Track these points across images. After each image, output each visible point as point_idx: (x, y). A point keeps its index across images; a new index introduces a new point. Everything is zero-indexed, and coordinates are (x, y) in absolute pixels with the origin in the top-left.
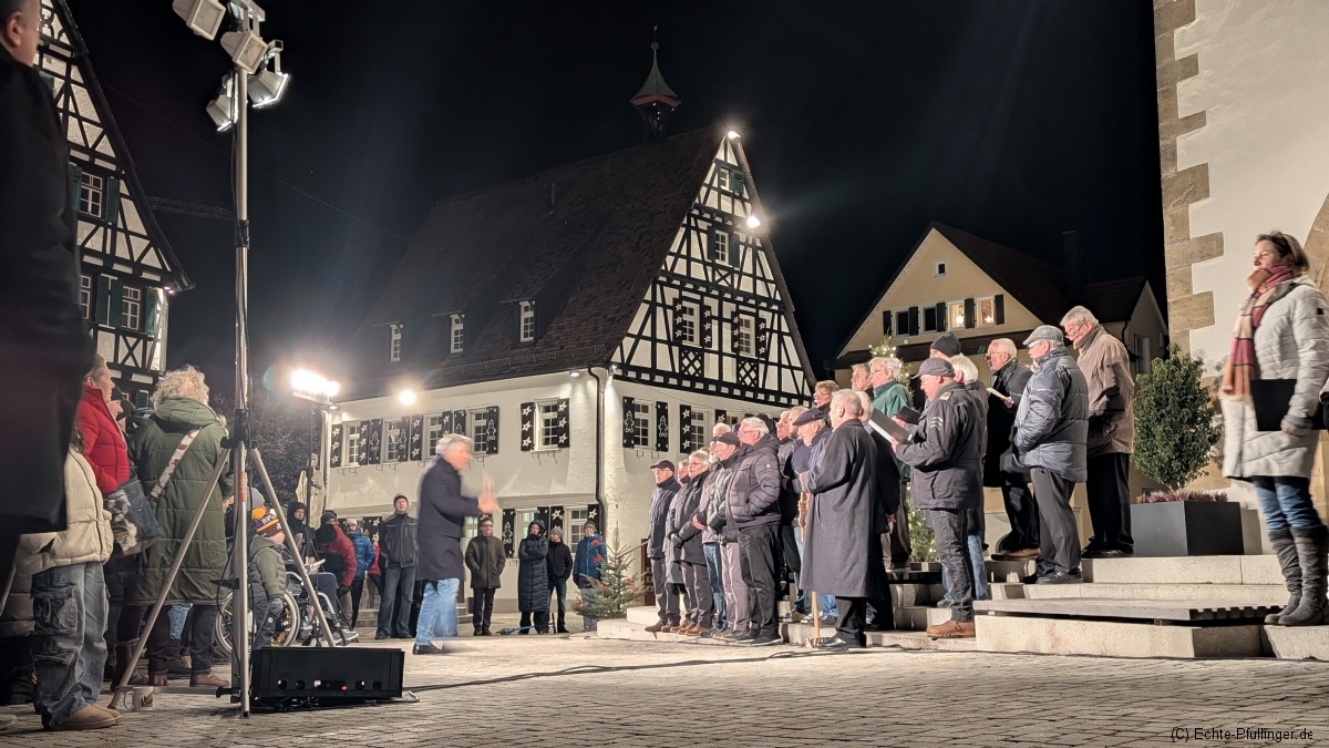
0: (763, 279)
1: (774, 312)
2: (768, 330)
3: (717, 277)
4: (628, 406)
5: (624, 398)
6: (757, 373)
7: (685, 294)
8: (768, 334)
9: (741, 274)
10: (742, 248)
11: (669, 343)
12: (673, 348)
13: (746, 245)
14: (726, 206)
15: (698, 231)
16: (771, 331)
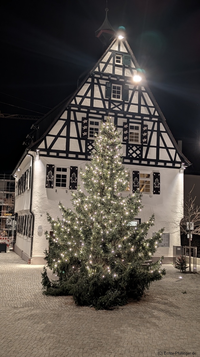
0: (146, 106)
1: (154, 122)
2: (149, 130)
3: (112, 106)
4: (50, 168)
5: (47, 165)
6: (141, 152)
7: (90, 115)
8: (149, 133)
9: (129, 104)
10: (130, 92)
11: (79, 139)
12: (82, 141)
13: (134, 90)
14: (119, 72)
15: (99, 85)
16: (152, 131)
